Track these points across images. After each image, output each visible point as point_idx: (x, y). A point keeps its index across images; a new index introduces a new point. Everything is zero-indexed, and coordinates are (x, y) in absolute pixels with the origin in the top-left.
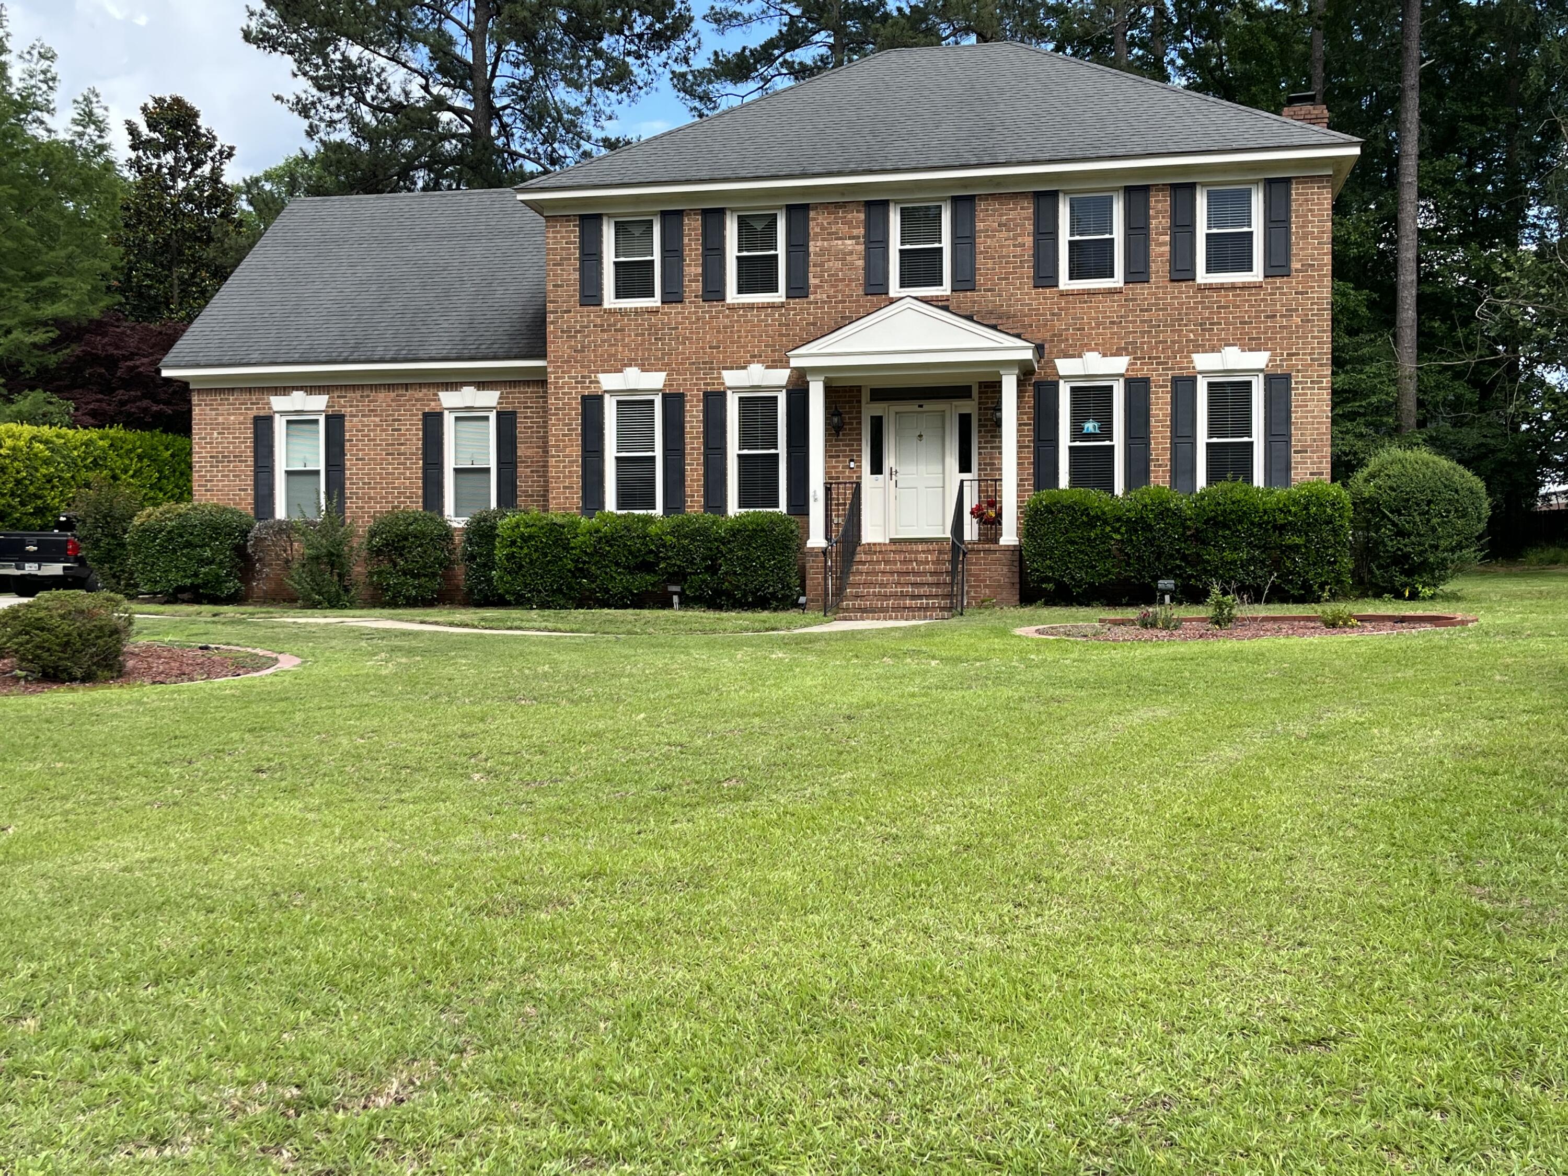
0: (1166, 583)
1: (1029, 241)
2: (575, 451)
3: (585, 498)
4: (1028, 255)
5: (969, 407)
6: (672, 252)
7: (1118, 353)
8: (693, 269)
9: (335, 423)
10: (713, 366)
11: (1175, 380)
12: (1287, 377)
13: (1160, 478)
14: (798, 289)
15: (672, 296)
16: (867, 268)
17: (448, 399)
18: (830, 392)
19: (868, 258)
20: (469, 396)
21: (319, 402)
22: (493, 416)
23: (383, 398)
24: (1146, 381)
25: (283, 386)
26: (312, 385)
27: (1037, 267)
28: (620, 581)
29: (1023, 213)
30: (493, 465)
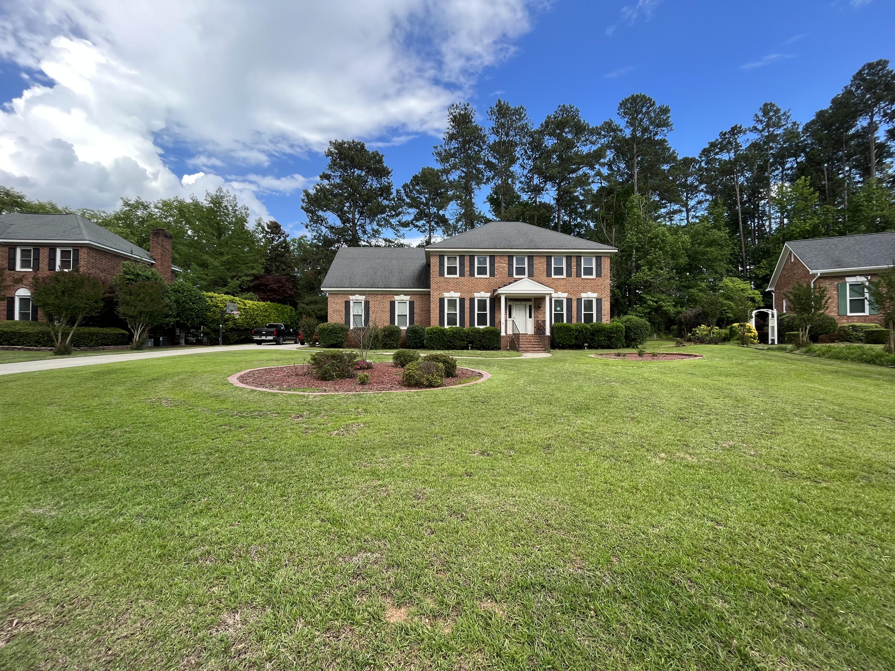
0: (586, 344)
1: (545, 266)
2: (438, 311)
3: (440, 322)
4: (545, 269)
5: (531, 303)
6: (462, 264)
7: (566, 292)
8: (467, 269)
9: (367, 303)
10: (471, 292)
11: (577, 299)
12: (601, 299)
13: (574, 321)
14: (492, 274)
15: (462, 274)
16: (509, 271)
17: (397, 298)
18: (506, 299)
19: (509, 268)
20: (402, 297)
21: (363, 298)
22: (408, 302)
23: (380, 297)
24: (571, 299)
25: (353, 293)
26: (361, 293)
27: (547, 272)
28: (458, 343)
29: (544, 260)
30: (408, 314)
